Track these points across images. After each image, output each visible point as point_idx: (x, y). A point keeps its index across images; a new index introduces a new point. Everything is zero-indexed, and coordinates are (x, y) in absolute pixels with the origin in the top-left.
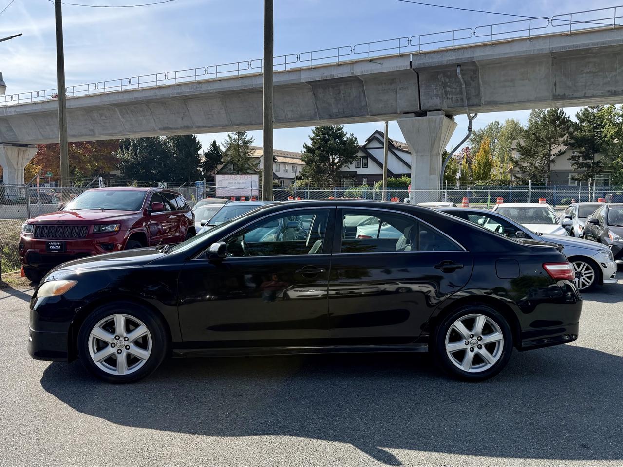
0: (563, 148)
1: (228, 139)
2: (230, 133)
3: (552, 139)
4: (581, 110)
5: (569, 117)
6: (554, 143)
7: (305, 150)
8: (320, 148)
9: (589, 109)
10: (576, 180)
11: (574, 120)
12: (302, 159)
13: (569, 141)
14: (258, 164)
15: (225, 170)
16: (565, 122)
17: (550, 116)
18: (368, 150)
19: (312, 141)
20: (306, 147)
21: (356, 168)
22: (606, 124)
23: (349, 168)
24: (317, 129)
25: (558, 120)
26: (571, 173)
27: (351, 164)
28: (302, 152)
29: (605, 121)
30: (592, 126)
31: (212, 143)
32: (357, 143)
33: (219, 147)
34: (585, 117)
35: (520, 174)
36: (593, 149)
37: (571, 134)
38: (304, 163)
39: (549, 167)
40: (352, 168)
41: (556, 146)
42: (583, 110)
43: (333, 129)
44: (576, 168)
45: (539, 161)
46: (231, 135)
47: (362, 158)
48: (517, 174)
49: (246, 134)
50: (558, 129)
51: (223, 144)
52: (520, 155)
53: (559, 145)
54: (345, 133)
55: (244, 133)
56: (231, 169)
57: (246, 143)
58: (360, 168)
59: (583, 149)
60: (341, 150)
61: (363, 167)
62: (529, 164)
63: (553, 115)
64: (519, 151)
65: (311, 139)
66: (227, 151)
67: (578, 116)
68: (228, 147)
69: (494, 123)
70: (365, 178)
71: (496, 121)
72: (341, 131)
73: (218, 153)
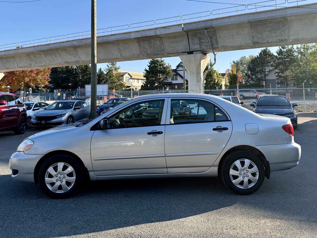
0: (271, 68)
1: (107, 67)
3: (265, 64)
4: (278, 50)
5: (273, 53)
6: (266, 66)
7: (146, 72)
8: (153, 71)
9: (282, 49)
10: (279, 84)
11: (276, 54)
13: (274, 65)
16: (271, 55)
17: (263, 53)
18: (178, 72)
19: (149, 68)
20: (146, 70)
21: (172, 80)
23: (168, 80)
24: (151, 61)
25: (267, 54)
27: (168, 78)
28: (144, 73)
31: (99, 70)
32: (171, 68)
34: (280, 53)
35: (251, 81)
37: (274, 61)
38: (145, 78)
39: (265, 78)
41: (268, 67)
42: (279, 49)
43: (159, 61)
45: (260, 75)
46: (109, 65)
47: (174, 75)
50: (268, 59)
51: (104, 70)
52: (250, 72)
53: (269, 66)
54: (165, 63)
55: (115, 64)
57: (117, 69)
58: (174, 80)
60: (163, 72)
61: (175, 80)
64: (250, 70)
65: (148, 66)
66: (107, 73)
67: (277, 52)
68: (108, 71)
69: (243, 57)
70: (176, 85)
71: (244, 56)
72: (163, 62)
73: (102, 74)
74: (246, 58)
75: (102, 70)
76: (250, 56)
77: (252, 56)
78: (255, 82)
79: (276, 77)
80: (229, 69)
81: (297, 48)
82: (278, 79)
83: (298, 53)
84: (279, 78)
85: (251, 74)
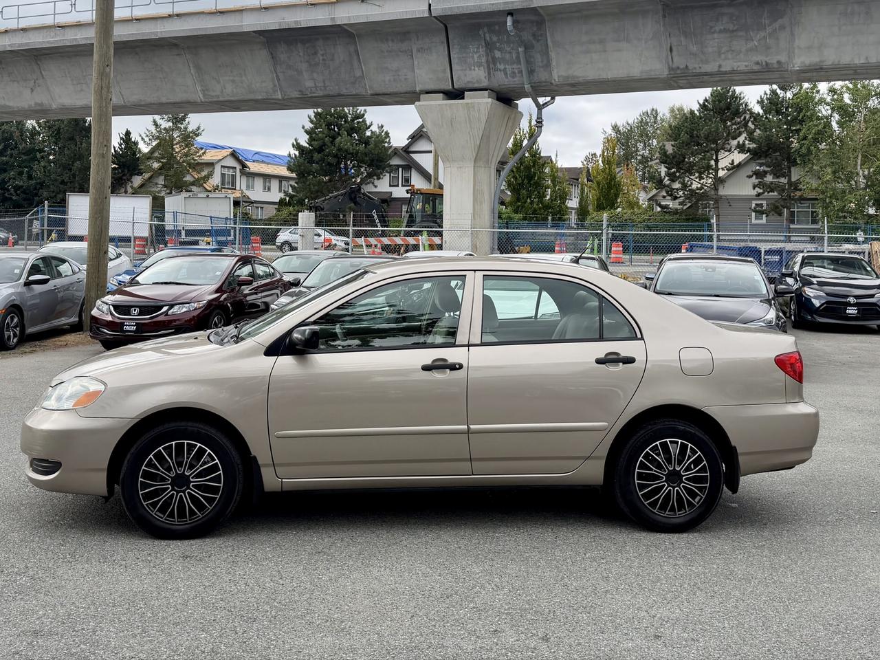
0: (739, 158)
1: (153, 129)
2: (157, 117)
3: (716, 143)
4: (766, 94)
5: (746, 104)
6: (722, 149)
7: (297, 153)
8: (322, 149)
9: (779, 91)
10: (763, 212)
11: (758, 109)
12: (289, 169)
13: (747, 146)
14: (210, 175)
15: (143, 190)
17: (713, 101)
18: (416, 157)
19: (308, 137)
20: (297, 146)
21: (390, 186)
22: (805, 117)
24: (317, 114)
25: (727, 108)
26: (755, 200)
27: (379, 179)
28: (290, 155)
29: (804, 111)
30: (783, 121)
31: (121, 136)
32: (389, 143)
33: (136, 144)
34: (772, 104)
36: (788, 159)
37: (750, 134)
38: (294, 175)
39: (716, 189)
40: (383, 185)
41: (727, 153)
42: (768, 92)
43: (347, 116)
44: (761, 191)
45: (697, 180)
46: (159, 121)
47: (400, 169)
49: (187, 120)
50: (729, 123)
51: (143, 139)
52: (666, 169)
53: (729, 151)
54: (368, 124)
55: (183, 119)
56: (157, 184)
57: (188, 138)
58: (398, 186)
59: (772, 160)
61: (402, 186)
63: (720, 101)
64: (665, 162)
65: (307, 132)
66: (152, 151)
67: (761, 102)
68: (154, 143)
69: (649, 112)
70: (405, 204)
71: (653, 109)
72: (361, 120)
73: (134, 154)
74: (660, 115)
75: (134, 137)
76: (672, 111)
77: (681, 110)
78: (681, 204)
79: (754, 188)
80: (595, 154)
81: (832, 91)
82: (759, 195)
83: (833, 109)
84: (763, 193)
85: (668, 174)
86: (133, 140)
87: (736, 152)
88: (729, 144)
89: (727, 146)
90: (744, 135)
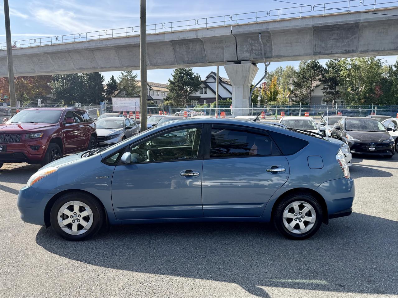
0: (318, 83)
1: (121, 75)
2: (122, 71)
3: (312, 78)
5: (322, 65)
6: (314, 80)
7: (169, 83)
8: (178, 82)
9: (333, 60)
10: (325, 101)
11: (325, 66)
12: (167, 88)
13: (322, 79)
15: (119, 95)
16: (320, 67)
17: (311, 64)
18: (207, 83)
19: (173, 77)
20: (170, 81)
21: (200, 94)
22: (342, 69)
23: (196, 94)
24: (176, 70)
25: (315, 67)
26: (323, 97)
27: (197, 91)
28: (167, 84)
29: (342, 67)
30: (334, 70)
31: (111, 78)
32: (200, 79)
33: (115, 80)
34: (331, 65)
35: (294, 98)
36: (335, 84)
37: (323, 75)
38: (169, 91)
39: (311, 94)
40: (198, 94)
42: (330, 61)
43: (186, 70)
44: (326, 94)
45: (305, 91)
46: (123, 73)
47: (203, 88)
48: (293, 98)
49: (132, 72)
50: (316, 72)
51: (118, 79)
52: (294, 87)
53: (316, 81)
54: (193, 73)
56: (123, 94)
57: (133, 78)
58: (202, 94)
59: (330, 84)
60: (191, 83)
61: (204, 94)
62: (299, 92)
63: (313, 64)
64: (294, 85)
65: (173, 76)
66: (121, 82)
67: (327, 64)
68: (122, 80)
69: (279, 68)
70: (205, 100)
71: (281, 67)
72: (190, 72)
73: (115, 84)
74: (283, 69)
76: (288, 67)
77: (290, 67)
79: (323, 93)
80: (265, 82)
81: (352, 60)
83: (352, 66)
86: (114, 79)
87: (318, 81)
88: (316, 78)
89: (315, 79)
90: (321, 75)
